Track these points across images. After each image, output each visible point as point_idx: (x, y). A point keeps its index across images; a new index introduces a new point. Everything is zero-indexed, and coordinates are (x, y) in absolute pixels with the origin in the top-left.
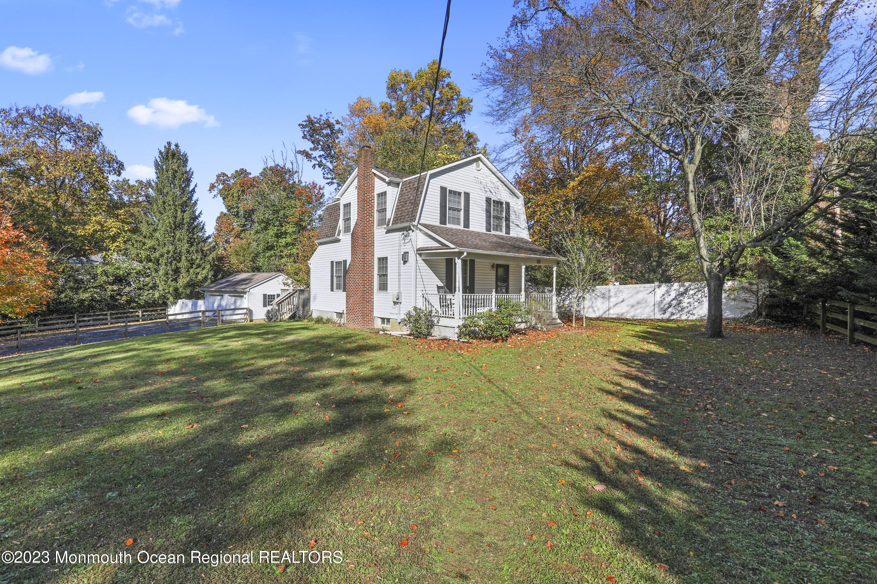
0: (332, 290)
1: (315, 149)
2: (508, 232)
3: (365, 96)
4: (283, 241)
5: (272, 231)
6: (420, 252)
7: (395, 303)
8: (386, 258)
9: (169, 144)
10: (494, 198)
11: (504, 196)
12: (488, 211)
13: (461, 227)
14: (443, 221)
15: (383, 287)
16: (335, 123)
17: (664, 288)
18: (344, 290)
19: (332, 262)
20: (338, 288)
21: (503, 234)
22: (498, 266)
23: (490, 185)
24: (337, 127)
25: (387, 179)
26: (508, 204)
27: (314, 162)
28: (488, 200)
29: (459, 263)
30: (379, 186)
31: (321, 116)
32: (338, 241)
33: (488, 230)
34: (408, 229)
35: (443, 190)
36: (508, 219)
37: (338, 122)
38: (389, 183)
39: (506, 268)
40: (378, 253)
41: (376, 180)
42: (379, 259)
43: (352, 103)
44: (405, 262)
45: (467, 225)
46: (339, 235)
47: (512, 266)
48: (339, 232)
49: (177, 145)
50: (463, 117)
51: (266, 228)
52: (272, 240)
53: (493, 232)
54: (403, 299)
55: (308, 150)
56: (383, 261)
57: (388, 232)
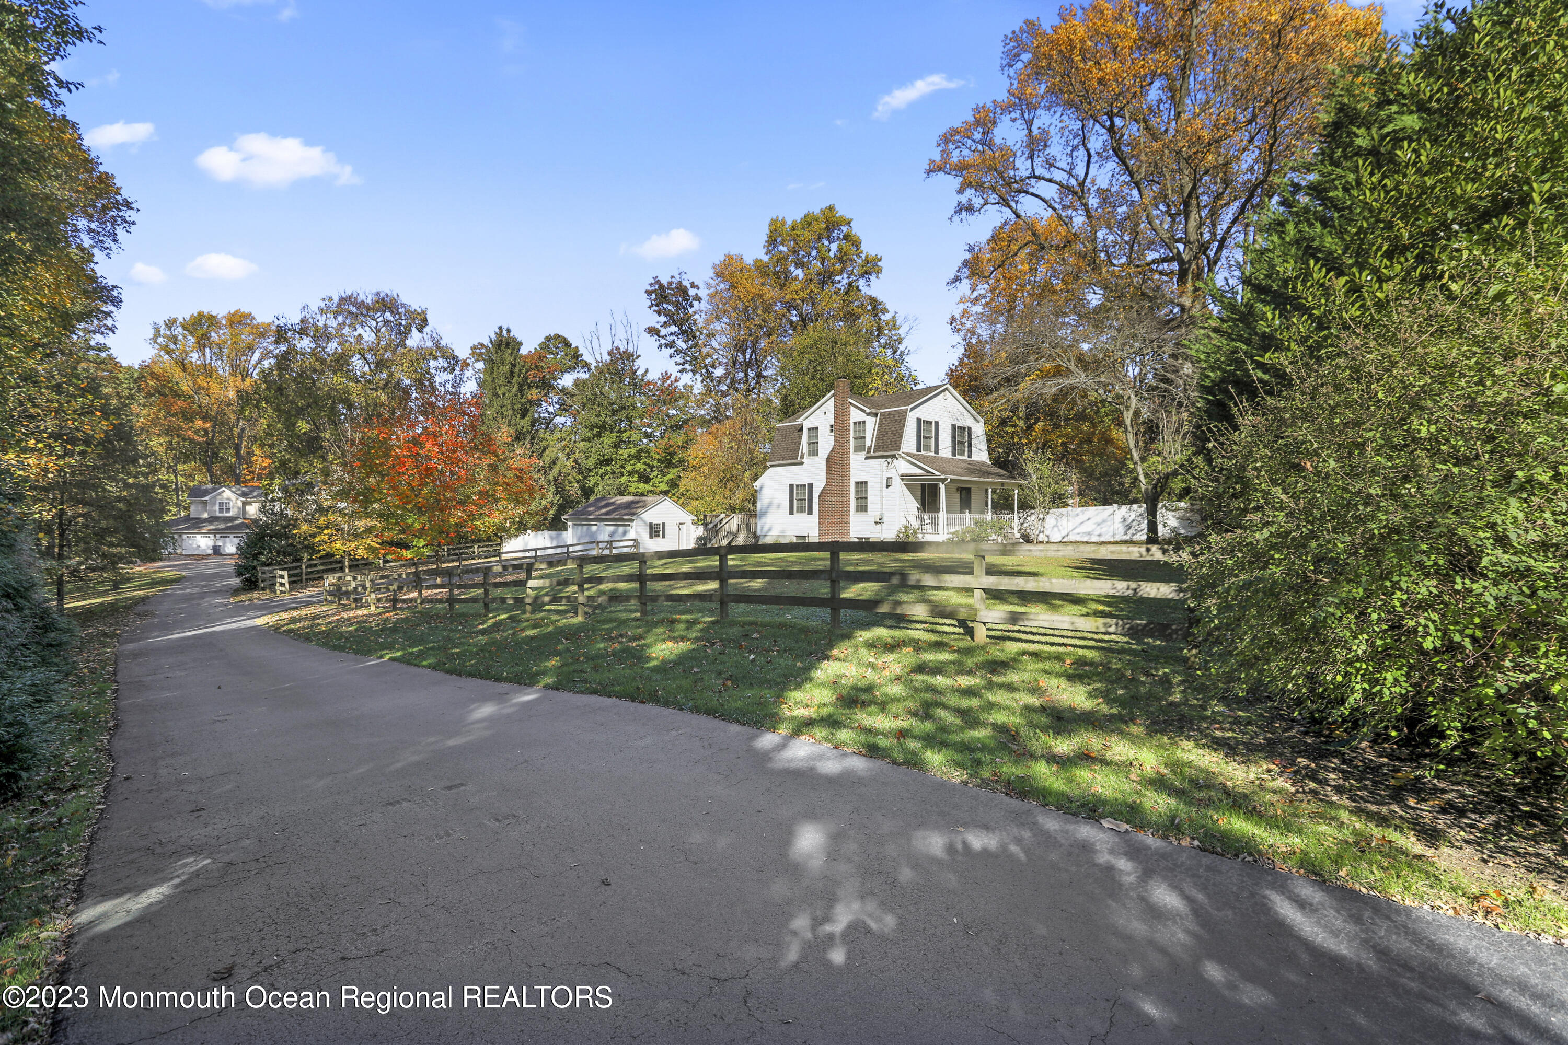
0: (791, 512)
1: (665, 325)
2: (970, 456)
3: (733, 252)
4: (624, 453)
5: (608, 439)
6: (903, 477)
7: (876, 523)
8: (866, 483)
9: (500, 328)
10: (959, 424)
11: (968, 421)
12: (954, 437)
13: (933, 454)
14: (919, 450)
15: (862, 508)
16: (689, 286)
17: (1124, 508)
18: (810, 512)
19: (791, 486)
20: (801, 510)
21: (965, 457)
22: (960, 490)
23: (957, 412)
24: (692, 292)
25: (868, 411)
26: (970, 429)
27: (663, 341)
28: (954, 426)
29: (942, 487)
30: (856, 415)
31: (672, 277)
32: (802, 464)
33: (954, 455)
34: (894, 457)
35: (919, 420)
36: (970, 445)
37: (693, 285)
38: (868, 414)
39: (968, 491)
40: (855, 476)
41: (852, 408)
42: (857, 483)
43: (717, 262)
44: (888, 486)
45: (937, 452)
46: (802, 458)
47: (973, 487)
48: (803, 455)
49: (509, 331)
50: (868, 280)
51: (599, 435)
52: (608, 451)
53: (958, 457)
54: (884, 520)
55: (658, 326)
56: (862, 485)
57: (867, 458)
